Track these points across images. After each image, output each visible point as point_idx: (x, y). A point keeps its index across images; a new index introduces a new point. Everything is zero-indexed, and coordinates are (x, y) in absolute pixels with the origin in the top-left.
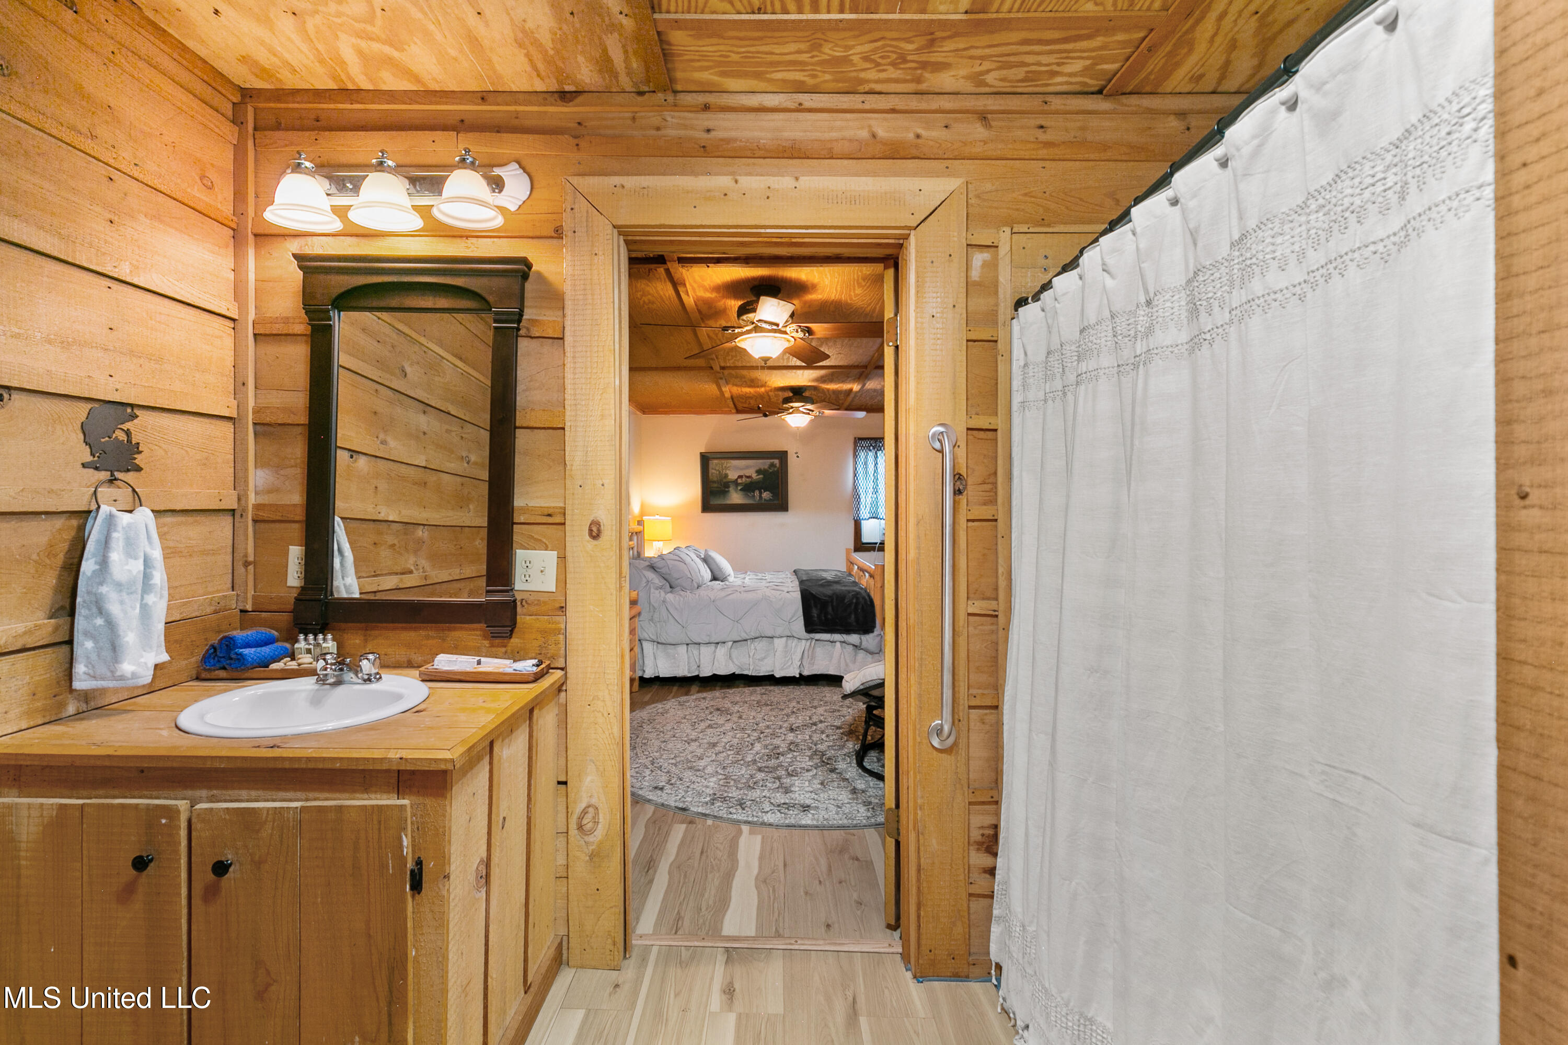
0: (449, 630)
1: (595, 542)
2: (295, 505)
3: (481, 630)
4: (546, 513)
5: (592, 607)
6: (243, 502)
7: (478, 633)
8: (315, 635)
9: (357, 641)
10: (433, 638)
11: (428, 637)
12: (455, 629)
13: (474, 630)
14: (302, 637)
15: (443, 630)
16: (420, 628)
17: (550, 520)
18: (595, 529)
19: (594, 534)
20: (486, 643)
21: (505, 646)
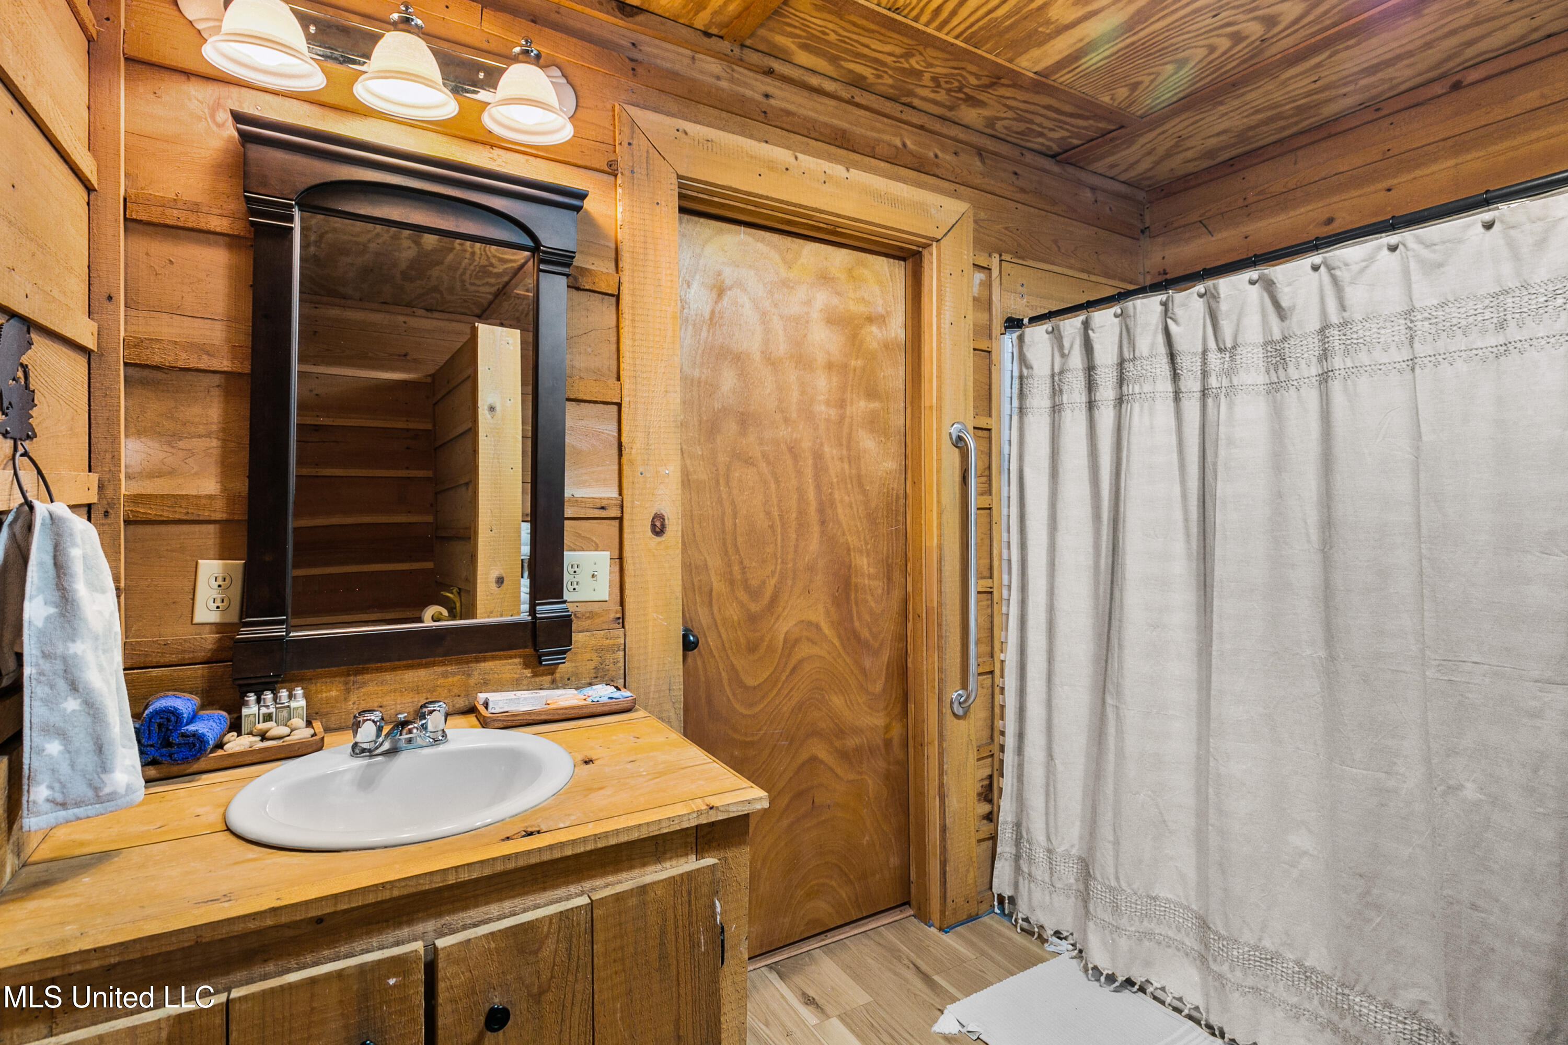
0: (478, 661)
1: (658, 539)
2: (210, 497)
3: (520, 656)
4: (599, 506)
5: (655, 615)
6: (109, 492)
7: (517, 660)
8: (275, 693)
9: (334, 693)
10: (454, 674)
11: (445, 675)
12: (485, 660)
13: (511, 657)
14: (252, 698)
15: (468, 663)
16: (434, 664)
17: (603, 514)
18: (658, 524)
19: (658, 530)
20: (528, 673)
21: (552, 674)
